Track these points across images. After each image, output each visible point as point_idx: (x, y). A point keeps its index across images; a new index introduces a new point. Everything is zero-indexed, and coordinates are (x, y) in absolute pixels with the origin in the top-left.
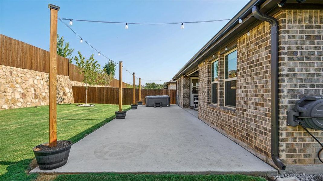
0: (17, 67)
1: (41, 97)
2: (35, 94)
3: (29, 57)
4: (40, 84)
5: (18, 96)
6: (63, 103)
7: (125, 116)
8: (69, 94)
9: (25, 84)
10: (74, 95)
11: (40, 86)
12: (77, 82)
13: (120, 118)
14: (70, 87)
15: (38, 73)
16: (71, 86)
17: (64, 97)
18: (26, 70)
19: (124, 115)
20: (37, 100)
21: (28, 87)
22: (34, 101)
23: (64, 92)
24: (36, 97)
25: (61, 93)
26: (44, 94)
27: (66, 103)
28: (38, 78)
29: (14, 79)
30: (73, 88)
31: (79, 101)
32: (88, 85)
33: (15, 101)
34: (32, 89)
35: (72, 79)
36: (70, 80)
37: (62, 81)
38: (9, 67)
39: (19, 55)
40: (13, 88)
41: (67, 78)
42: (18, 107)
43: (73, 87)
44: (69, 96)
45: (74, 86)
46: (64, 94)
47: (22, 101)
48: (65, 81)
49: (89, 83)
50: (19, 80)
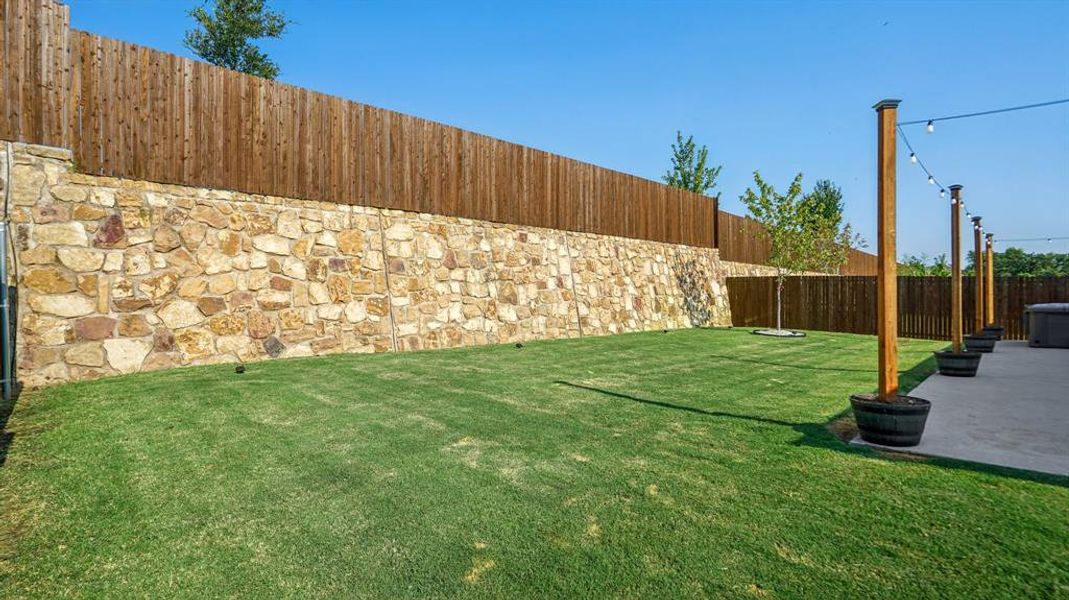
0: (625, 237)
1: (667, 308)
2: (656, 300)
3: (642, 210)
4: (663, 273)
5: (629, 306)
6: (708, 325)
7: (975, 369)
8: (720, 299)
9: (638, 274)
10: (732, 302)
11: (664, 280)
12: (737, 264)
13: (958, 372)
14: (720, 280)
15: (658, 245)
16: (725, 277)
17: (709, 308)
18: (638, 241)
19: (974, 365)
20: (660, 314)
21: (644, 283)
22: (656, 317)
23: (709, 295)
24: (658, 309)
25: (703, 297)
26: (671, 300)
27: (715, 325)
28: (659, 258)
29: (621, 263)
30: (730, 282)
31: (746, 321)
32: (784, 271)
33: (625, 316)
34: (651, 286)
35: (724, 257)
36: (721, 259)
37: (704, 263)
38: (612, 238)
39: (627, 208)
40: (621, 284)
41: (713, 256)
42: (631, 331)
43: (727, 278)
44: (721, 305)
45: (730, 276)
46: (711, 300)
47: (637, 317)
48: (710, 261)
49: (787, 265)
50: (630, 269)
